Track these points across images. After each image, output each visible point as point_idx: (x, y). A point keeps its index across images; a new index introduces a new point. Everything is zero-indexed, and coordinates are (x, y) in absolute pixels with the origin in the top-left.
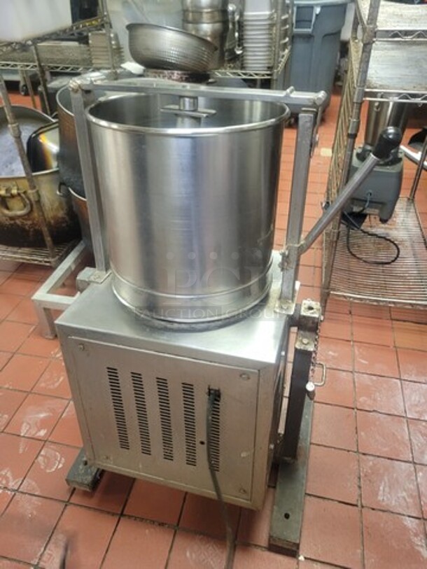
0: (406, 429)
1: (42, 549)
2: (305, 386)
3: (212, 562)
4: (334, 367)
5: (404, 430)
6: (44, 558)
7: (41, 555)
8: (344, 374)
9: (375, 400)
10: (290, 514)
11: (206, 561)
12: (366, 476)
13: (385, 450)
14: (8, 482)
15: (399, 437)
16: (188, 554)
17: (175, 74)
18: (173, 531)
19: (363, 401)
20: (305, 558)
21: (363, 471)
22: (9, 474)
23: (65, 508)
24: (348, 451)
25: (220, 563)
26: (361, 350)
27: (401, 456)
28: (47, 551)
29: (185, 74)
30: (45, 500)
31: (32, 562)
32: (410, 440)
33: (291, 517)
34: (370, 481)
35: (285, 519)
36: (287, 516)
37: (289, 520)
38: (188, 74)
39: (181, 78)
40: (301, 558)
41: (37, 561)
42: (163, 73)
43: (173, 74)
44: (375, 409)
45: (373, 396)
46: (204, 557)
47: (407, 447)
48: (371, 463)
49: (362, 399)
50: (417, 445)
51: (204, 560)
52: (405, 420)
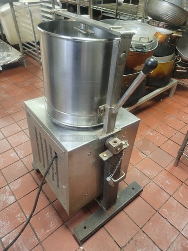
0: (175, 238)
1: (13, 180)
2: (107, 177)
3: (52, 223)
4: (164, 188)
5: (174, 237)
6: (12, 183)
7: (12, 182)
8: (166, 194)
9: (171, 214)
10: (87, 228)
11: (50, 221)
12: (136, 241)
13: (155, 238)
14: (21, 155)
15: (168, 238)
16: (47, 214)
17: (161, 24)
18: (49, 203)
19: (164, 211)
20: (83, 249)
21: (136, 238)
22: (23, 153)
23: (28, 173)
24: (137, 225)
25: (54, 225)
26: (184, 189)
27: (161, 246)
28: (14, 182)
29: (165, 24)
30: (25, 167)
31: (8, 182)
32: (173, 243)
33: (86, 229)
34: (136, 244)
35: (83, 228)
36: (85, 228)
37: (85, 229)
38: (167, 25)
39: (163, 26)
40: (82, 248)
41: (9, 183)
42: (155, 22)
43: (160, 23)
44: (167, 218)
45: (171, 212)
46: (51, 219)
47: (168, 245)
48: (143, 238)
49: (164, 210)
50: (174, 248)
51: (50, 220)
52: (178, 233)
